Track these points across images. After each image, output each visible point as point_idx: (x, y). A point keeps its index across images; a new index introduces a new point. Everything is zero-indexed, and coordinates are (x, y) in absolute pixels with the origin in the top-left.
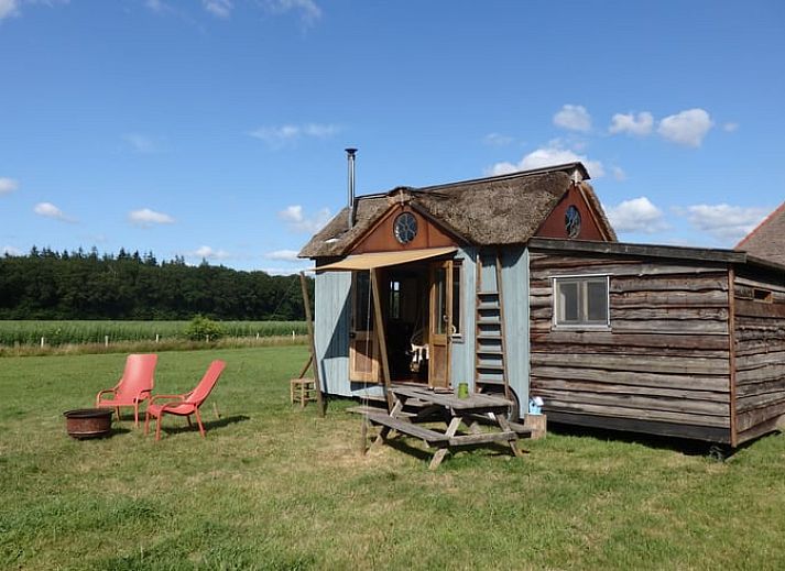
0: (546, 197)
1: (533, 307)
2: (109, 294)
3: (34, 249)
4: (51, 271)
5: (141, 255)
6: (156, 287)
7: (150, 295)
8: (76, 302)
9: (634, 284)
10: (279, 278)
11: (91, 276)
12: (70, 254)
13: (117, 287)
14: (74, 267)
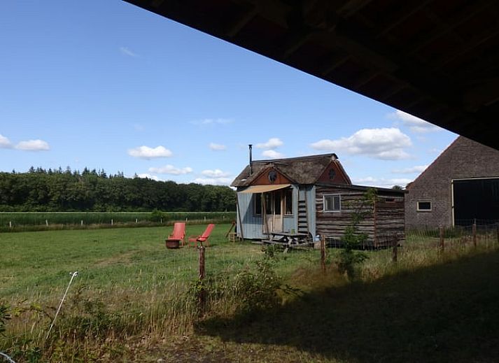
0: (322, 167)
1: (317, 205)
2: (80, 195)
3: (32, 168)
4: (45, 182)
5: (97, 172)
6: (108, 192)
7: (104, 197)
8: (59, 201)
9: (348, 198)
10: (183, 186)
11: (68, 185)
12: (53, 171)
13: (84, 191)
14: (59, 180)
